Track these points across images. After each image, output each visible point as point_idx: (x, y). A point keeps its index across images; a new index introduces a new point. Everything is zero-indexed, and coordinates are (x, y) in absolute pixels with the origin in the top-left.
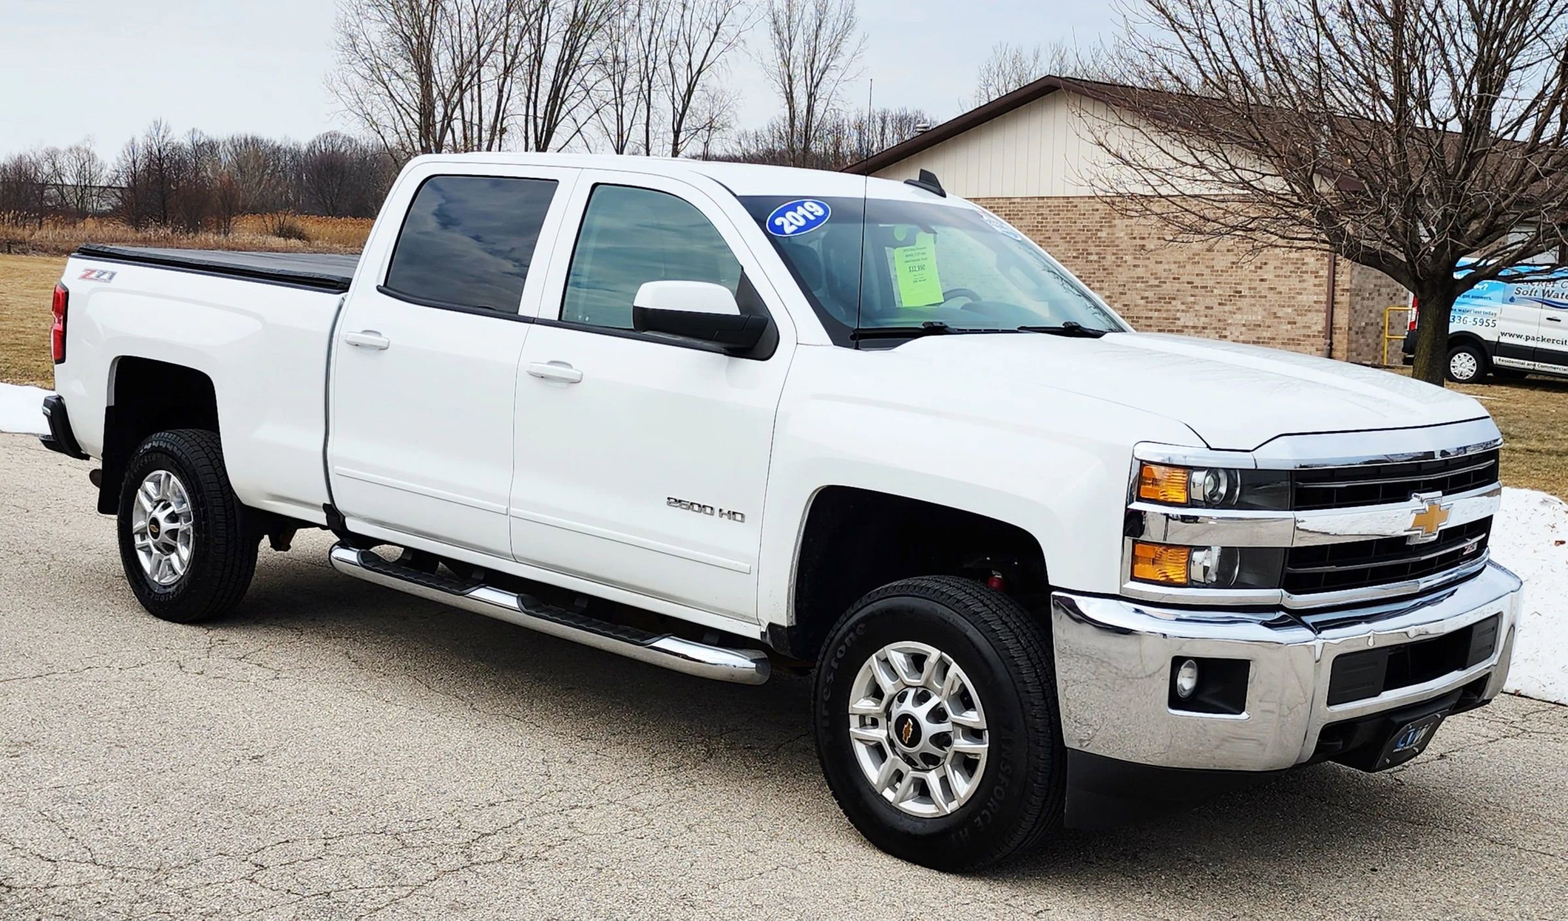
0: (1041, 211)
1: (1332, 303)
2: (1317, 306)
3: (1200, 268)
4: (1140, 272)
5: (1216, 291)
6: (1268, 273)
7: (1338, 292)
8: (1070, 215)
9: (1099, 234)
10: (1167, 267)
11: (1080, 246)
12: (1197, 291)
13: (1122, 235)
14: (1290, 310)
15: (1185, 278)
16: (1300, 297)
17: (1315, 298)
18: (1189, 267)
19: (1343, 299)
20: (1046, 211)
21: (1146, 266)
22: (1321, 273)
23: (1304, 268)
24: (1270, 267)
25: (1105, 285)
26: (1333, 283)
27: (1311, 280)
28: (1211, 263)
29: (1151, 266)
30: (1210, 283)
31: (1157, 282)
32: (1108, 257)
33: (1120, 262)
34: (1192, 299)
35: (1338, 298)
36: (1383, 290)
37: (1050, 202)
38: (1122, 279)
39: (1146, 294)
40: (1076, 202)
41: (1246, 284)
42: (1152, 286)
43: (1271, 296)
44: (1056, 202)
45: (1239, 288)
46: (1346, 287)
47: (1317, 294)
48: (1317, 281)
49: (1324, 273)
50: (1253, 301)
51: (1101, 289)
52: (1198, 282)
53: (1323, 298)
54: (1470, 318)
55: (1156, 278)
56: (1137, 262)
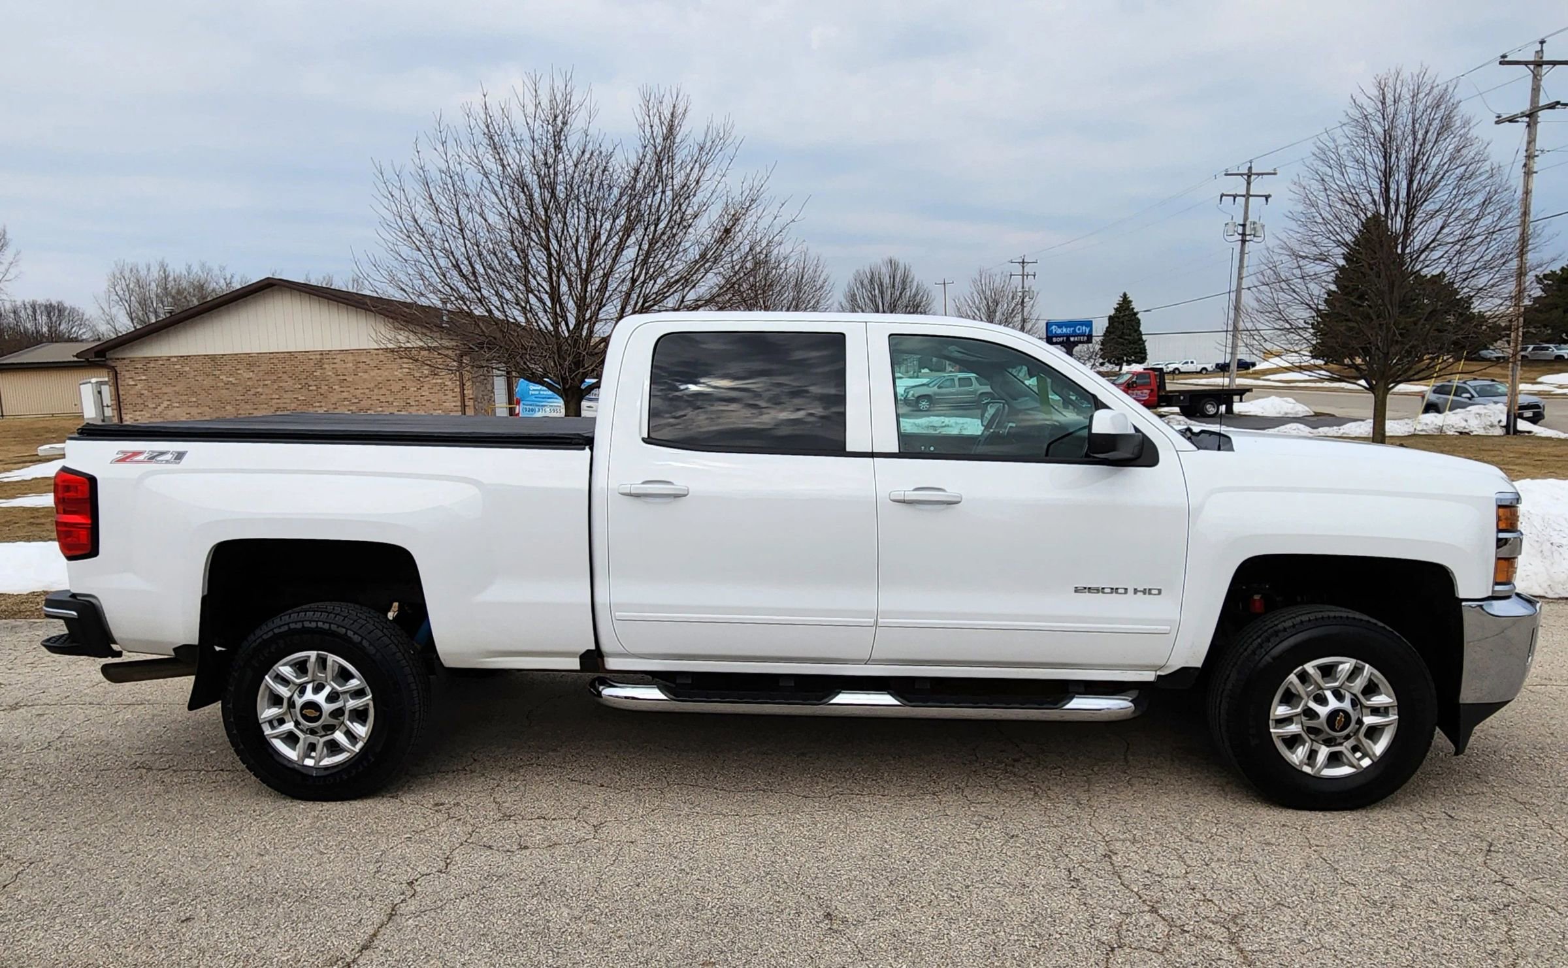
0: (272, 361)
1: (464, 406)
2: (456, 409)
3: (383, 391)
4: (345, 395)
5: (394, 404)
6: (425, 392)
7: (466, 400)
8: (293, 363)
9: (315, 374)
10: (362, 391)
11: (303, 382)
12: (383, 404)
13: (330, 373)
14: (440, 411)
15: (374, 397)
16: (445, 404)
17: (454, 404)
18: (376, 391)
19: (470, 403)
20: (275, 361)
21: (349, 391)
22: (455, 390)
23: (446, 388)
24: (426, 388)
25: (323, 404)
26: (463, 395)
27: (451, 394)
28: (390, 388)
29: (352, 391)
30: (391, 399)
31: (357, 401)
32: (323, 387)
33: (331, 390)
34: (380, 409)
35: (467, 403)
36: (486, 397)
37: (278, 355)
38: (333, 401)
39: (351, 408)
40: (296, 355)
41: (412, 399)
42: (354, 403)
43: (428, 404)
44: (282, 355)
45: (408, 401)
46: (471, 397)
47: (455, 402)
48: (454, 395)
49: (458, 390)
50: (417, 408)
51: (321, 406)
52: (383, 399)
53: (459, 404)
54: (548, 409)
55: (356, 398)
56: (342, 389)
